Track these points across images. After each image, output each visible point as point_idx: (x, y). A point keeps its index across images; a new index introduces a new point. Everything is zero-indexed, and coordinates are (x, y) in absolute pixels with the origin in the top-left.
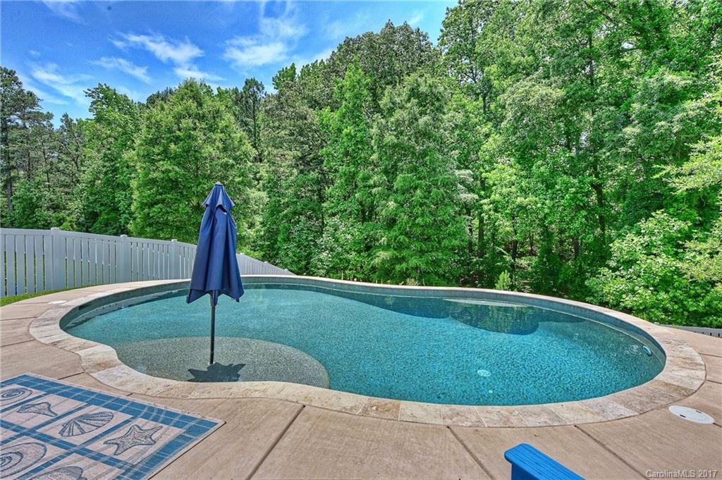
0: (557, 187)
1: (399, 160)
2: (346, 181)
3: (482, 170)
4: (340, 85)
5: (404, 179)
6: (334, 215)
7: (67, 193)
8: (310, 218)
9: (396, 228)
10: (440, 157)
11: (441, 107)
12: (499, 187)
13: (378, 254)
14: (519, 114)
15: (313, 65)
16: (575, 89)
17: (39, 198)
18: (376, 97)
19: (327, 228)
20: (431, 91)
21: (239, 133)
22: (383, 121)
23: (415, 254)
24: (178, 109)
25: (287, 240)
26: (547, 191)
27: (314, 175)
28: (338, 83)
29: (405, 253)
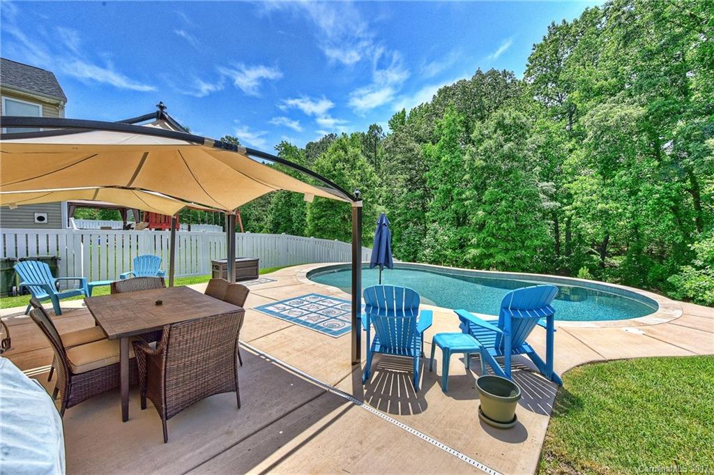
0: (640, 194)
1: (488, 178)
2: (444, 196)
3: (564, 181)
4: (439, 124)
5: (491, 194)
6: (434, 221)
7: (264, 211)
8: (415, 224)
9: (484, 231)
10: (523, 173)
11: (523, 134)
12: (581, 195)
13: (469, 251)
14: (599, 133)
15: (419, 107)
16: (657, 106)
17: (250, 215)
18: (469, 130)
19: (430, 231)
20: (515, 122)
21: (370, 168)
22: (474, 149)
23: (500, 252)
24: (334, 157)
25: (400, 240)
26: (630, 197)
27: (419, 192)
28: (437, 123)
29: (492, 250)
